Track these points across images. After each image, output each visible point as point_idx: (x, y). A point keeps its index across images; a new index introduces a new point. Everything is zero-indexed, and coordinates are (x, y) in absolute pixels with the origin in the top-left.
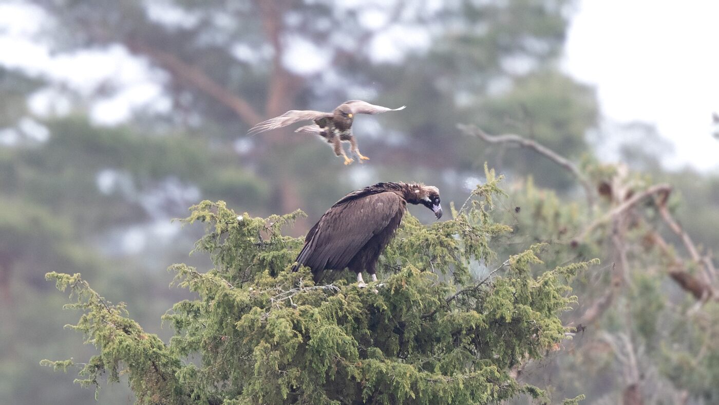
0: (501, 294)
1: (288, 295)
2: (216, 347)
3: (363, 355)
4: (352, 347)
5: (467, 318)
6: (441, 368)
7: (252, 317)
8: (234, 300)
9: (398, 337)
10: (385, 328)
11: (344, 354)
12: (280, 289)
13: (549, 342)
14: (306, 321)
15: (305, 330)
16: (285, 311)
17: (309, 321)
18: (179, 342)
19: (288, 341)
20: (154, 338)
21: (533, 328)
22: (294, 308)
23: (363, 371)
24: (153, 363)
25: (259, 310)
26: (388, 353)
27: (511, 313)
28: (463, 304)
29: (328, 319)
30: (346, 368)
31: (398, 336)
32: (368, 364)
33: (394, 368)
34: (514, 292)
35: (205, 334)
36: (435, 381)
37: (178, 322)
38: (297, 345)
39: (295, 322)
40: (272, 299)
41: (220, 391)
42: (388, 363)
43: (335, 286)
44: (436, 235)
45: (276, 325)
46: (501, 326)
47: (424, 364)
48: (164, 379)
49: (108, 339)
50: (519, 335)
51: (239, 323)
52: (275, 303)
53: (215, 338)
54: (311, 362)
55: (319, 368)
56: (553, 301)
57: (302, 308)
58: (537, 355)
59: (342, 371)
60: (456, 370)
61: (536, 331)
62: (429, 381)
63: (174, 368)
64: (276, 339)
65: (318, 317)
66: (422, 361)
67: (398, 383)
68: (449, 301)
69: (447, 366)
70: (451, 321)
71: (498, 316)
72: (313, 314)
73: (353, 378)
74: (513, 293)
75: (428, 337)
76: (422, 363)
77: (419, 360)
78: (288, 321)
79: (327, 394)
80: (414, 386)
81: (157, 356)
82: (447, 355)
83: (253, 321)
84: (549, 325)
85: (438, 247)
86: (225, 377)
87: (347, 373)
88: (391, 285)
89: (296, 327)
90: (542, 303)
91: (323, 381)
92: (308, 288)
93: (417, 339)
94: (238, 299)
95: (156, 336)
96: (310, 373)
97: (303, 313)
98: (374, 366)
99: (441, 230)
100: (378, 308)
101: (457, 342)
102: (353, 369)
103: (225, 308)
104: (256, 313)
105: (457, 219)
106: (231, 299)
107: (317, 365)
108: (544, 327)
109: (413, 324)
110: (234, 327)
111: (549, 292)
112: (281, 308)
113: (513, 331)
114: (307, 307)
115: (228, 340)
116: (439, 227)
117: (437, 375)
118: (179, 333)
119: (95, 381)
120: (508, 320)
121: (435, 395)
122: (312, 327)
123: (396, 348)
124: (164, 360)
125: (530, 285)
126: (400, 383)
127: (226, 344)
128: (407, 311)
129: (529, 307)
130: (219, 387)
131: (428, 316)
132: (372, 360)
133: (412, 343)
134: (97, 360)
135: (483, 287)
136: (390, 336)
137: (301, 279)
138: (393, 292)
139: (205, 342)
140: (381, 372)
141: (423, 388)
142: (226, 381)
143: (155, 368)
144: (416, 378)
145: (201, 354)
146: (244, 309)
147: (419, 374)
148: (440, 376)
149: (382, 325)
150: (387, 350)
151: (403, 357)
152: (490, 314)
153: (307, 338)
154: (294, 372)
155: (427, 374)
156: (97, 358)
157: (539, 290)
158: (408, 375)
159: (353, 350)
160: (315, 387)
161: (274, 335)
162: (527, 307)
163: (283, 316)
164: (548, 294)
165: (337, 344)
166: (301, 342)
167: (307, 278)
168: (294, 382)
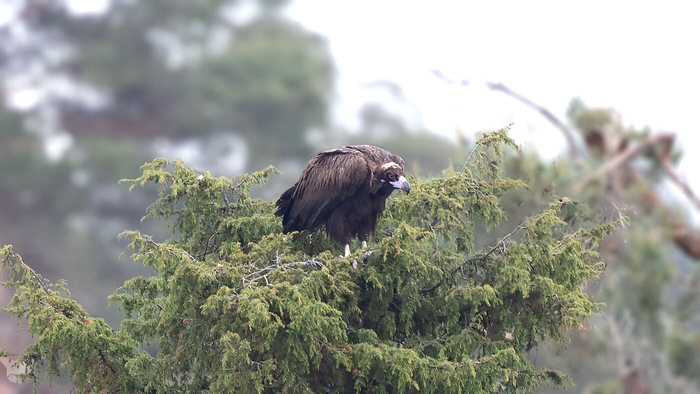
0: (516, 263)
1: (262, 274)
2: (176, 332)
3: (353, 339)
4: (340, 329)
5: (479, 293)
6: (445, 352)
7: (220, 298)
8: (198, 275)
9: (393, 316)
10: (379, 304)
11: (331, 339)
12: (254, 266)
13: (574, 321)
14: (283, 301)
15: (283, 311)
16: (259, 290)
17: (287, 300)
18: (133, 325)
19: (264, 326)
20: (100, 322)
21: (554, 305)
22: (271, 288)
23: (354, 358)
24: (100, 351)
25: (228, 289)
26: (383, 336)
27: (529, 287)
28: (470, 276)
29: (310, 297)
30: (332, 355)
31: (394, 314)
32: (360, 350)
33: (391, 353)
34: (531, 261)
35: (164, 317)
36: (441, 369)
37: (127, 303)
38: (277, 331)
39: (271, 303)
40: (244, 279)
41: (180, 385)
42: (384, 347)
43: (319, 261)
44: (437, 195)
45: (249, 306)
46: (516, 301)
47: (425, 348)
48: (114, 371)
49: (45, 323)
50: (538, 312)
51: (204, 306)
52: (247, 284)
53: (175, 321)
54: (292, 348)
55: (302, 356)
56: (578, 271)
57: (279, 285)
58: (559, 336)
59: (328, 359)
60: (464, 354)
61: (559, 307)
62: (432, 368)
63: (124, 357)
64: (251, 324)
65: (299, 295)
66: (423, 345)
67: (397, 371)
68: (453, 273)
69: (452, 350)
70: (459, 296)
71: (513, 291)
72: (293, 293)
73: (342, 366)
74: (529, 262)
75: (429, 315)
76: (422, 347)
77: (419, 343)
78: (263, 302)
79: (310, 387)
80: (417, 376)
81: (105, 344)
82: (452, 337)
83: (221, 303)
84: (574, 300)
85: (441, 209)
86: (186, 368)
87: (335, 361)
88: (383, 251)
89: (273, 308)
90: (565, 273)
91: (306, 371)
92: (286, 265)
93: (415, 318)
94: (202, 275)
95: (103, 320)
96: (290, 362)
97: (281, 291)
98: (368, 352)
99: (443, 189)
100: (370, 284)
101: (463, 321)
102: (341, 356)
103: (187, 285)
104: (224, 293)
105: (461, 175)
106: (194, 275)
107: (299, 353)
108: (568, 303)
109: (411, 299)
110: (199, 310)
111: (573, 260)
112: (254, 289)
113: (531, 308)
114: (286, 284)
115: (190, 322)
116: (441, 184)
117: (442, 361)
118: (129, 316)
119: (33, 375)
120: (525, 294)
121: (441, 386)
122: (292, 308)
123: (392, 329)
124: (113, 348)
125: (552, 251)
126: (400, 371)
127: (188, 327)
128: (403, 285)
129: (550, 279)
130: (179, 380)
131: (430, 291)
132: (365, 345)
133: (410, 324)
134: (33, 349)
135: (494, 256)
136: (384, 315)
137: (277, 252)
138: (385, 258)
139: (162, 325)
140: (376, 359)
141: (427, 376)
142: (186, 373)
143: (103, 357)
144: (419, 365)
145: (158, 340)
146: (209, 289)
147: (421, 360)
148: (446, 362)
149: (374, 301)
150: (382, 331)
151: (400, 341)
152: (503, 287)
153: (287, 320)
154: (270, 364)
155: (430, 361)
156: (33, 347)
157: (562, 259)
158: (410, 362)
159: (341, 333)
160: (296, 379)
161: (248, 320)
162: (547, 279)
163: (257, 297)
164: (571, 263)
165: (323, 326)
166: (280, 327)
167: (284, 250)
168: (270, 377)
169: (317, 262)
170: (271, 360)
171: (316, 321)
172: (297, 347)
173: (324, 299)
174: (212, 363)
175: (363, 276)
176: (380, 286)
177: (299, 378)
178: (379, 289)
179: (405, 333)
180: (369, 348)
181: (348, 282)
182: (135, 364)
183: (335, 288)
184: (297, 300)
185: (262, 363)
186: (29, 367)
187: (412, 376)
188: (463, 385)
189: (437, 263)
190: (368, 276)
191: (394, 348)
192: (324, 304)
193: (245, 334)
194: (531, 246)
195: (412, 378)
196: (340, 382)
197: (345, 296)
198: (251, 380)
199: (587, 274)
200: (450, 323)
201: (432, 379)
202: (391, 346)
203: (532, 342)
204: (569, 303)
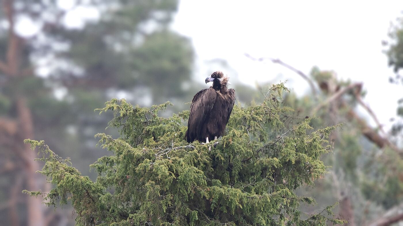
0: (289, 147)
1: (165, 152)
2: (123, 182)
3: (210, 184)
4: (203, 179)
5: (271, 162)
6: (255, 190)
7: (145, 164)
8: (134, 154)
10: (221, 167)
11: (198, 184)
12: (161, 148)
13: (318, 176)
14: (175, 166)
15: (175, 171)
16: (163, 161)
17: (178, 166)
18: (102, 180)
19: (166, 178)
20: (87, 178)
21: (307, 167)
22: (169, 159)
23: (210, 193)
24: (87, 191)
25: (148, 160)
26: (224, 183)
27: (295, 159)
28: (266, 153)
29: (189, 164)
30: (200, 192)
31: (229, 173)
32: (213, 190)
33: (228, 191)
34: (295, 146)
35: (117, 175)
36: (252, 198)
37: (99, 168)
38: (172, 180)
39: (170, 167)
40: (156, 155)
41: (125, 208)
42: (225, 188)
43: (192, 145)
44: (250, 114)
45: (159, 169)
46: (289, 165)
47: (245, 188)
48: (93, 201)
49: (59, 178)
50: (299, 171)
51: (137, 169)
52: (158, 157)
53: (123, 177)
54: (180, 189)
55: (184, 192)
56: (319, 151)
57: (173, 158)
58: (310, 182)
59: (197, 194)
60: (263, 191)
61: (310, 168)
62: (248, 198)
63: (99, 193)
64: (159, 177)
65: (183, 163)
67: (232, 200)
68: (258, 152)
69: (258, 189)
70: (261, 163)
71: (287, 160)
72: (180, 162)
73: (204, 197)
75: (246, 172)
76: (243, 187)
77: (242, 185)
78: (165, 166)
79: (189, 207)
80: (241, 202)
81: (89, 187)
82: (257, 182)
83: (145, 167)
84: (317, 165)
85: (252, 121)
86: (128, 200)
87: (201, 195)
88: (224, 142)
89: (170, 169)
90: (312, 152)
91: (187, 200)
92: (176, 148)
93: (240, 174)
94: (136, 154)
95: (88, 177)
96: (179, 195)
97: (174, 161)
99: (253, 111)
100: (218, 158)
101: (263, 175)
102: (204, 192)
103: (129, 159)
104: (146, 162)
105: (262, 105)
106: (132, 154)
109: (237, 165)
110: (134, 171)
111: (316, 145)
112: (161, 160)
113: (296, 168)
114: (177, 158)
115: (130, 178)
116: (252, 109)
117: (253, 194)
118: (100, 175)
119: (54, 203)
120: (294, 162)
121: (253, 206)
122: (180, 169)
123: (228, 179)
124: (93, 189)
125: (305, 141)
126: (233, 200)
127: (129, 180)
128: (234, 158)
129: (305, 155)
130: (125, 205)
131: (246, 161)
132: (215, 187)
133: (237, 177)
134: (54, 191)
135: (278, 143)
136: (224, 173)
137: (172, 141)
138: (224, 146)
139: (117, 179)
140: (221, 194)
141: (246, 202)
142: (129, 202)
143: (88, 193)
144: (242, 196)
145: (115, 186)
146: (139, 160)
147: (243, 194)
148: (255, 195)
149: (219, 166)
150: (223, 180)
151: (232, 185)
152: (282, 159)
153: (177, 175)
154: (169, 196)
155: (247, 194)
156: (54, 190)
157: (311, 145)
158: (238, 195)
159: (204, 181)
160: (182, 204)
161: (158, 175)
162: (304, 154)
163: (163, 164)
164: (315, 147)
165: (195, 178)
166: (174, 178)
167: (175, 140)
168: (170, 203)
169: (192, 146)
170: (170, 195)
171: (191, 176)
172: (182, 188)
173: (195, 165)
174: (141, 197)
175: (214, 154)
176: (223, 159)
177: (184, 203)
178: (221, 160)
179: (234, 181)
180: (217, 189)
181: (206, 156)
182: (104, 198)
183: (200, 159)
184: (182, 165)
185: (166, 196)
186: (52, 200)
187: (239, 202)
188: (264, 206)
189: (250, 147)
190: (216, 154)
191: (230, 189)
192: (195, 168)
193: (157, 182)
194: (296, 139)
195: (239, 203)
196: (204, 205)
197: (205, 163)
198: (161, 205)
199: (323, 152)
200: (256, 176)
201: (248, 203)
202: (228, 187)
203: (296, 184)
204: (314, 166)
